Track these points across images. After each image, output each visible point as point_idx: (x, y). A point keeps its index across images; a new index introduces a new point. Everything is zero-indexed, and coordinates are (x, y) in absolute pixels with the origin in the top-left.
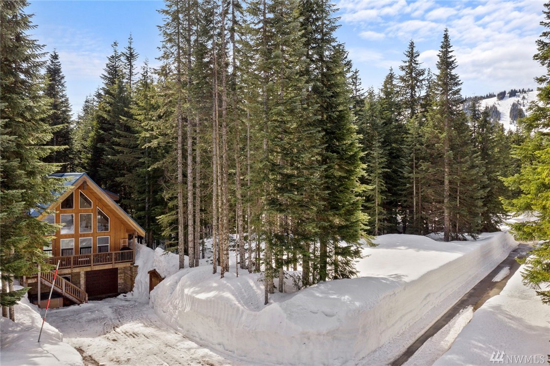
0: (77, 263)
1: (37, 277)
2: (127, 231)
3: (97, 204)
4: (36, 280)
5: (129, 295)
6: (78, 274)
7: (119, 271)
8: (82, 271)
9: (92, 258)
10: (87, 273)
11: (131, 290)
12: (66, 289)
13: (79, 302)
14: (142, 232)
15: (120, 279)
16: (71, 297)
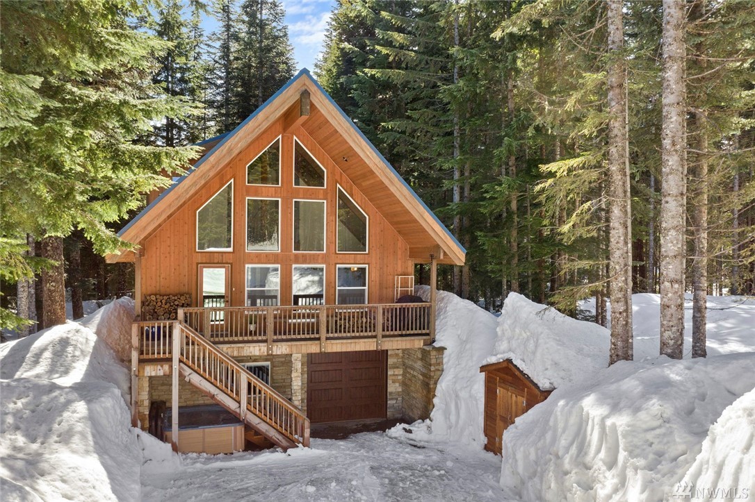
0: (284, 331)
1: (170, 360)
2: (413, 253)
3: (338, 177)
4: (166, 367)
5: (419, 430)
6: (287, 360)
7: (391, 361)
8: (297, 352)
9: (323, 319)
10: (311, 360)
11: (425, 415)
12: (249, 403)
13: (284, 443)
14: (457, 254)
15: (394, 382)
16: (263, 427)
